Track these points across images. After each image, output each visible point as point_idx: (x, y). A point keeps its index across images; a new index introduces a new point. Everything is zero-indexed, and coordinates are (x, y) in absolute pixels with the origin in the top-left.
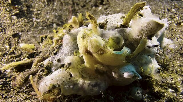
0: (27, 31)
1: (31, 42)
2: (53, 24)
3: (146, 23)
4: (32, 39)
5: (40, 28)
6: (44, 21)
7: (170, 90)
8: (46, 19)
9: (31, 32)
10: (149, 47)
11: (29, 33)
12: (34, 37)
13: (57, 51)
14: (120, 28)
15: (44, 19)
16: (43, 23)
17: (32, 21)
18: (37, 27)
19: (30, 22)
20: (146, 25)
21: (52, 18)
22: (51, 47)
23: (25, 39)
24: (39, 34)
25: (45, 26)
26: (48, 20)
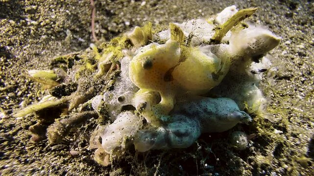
0: (21, 44)
1: (32, 64)
2: (66, 30)
3: (255, 38)
4: (33, 58)
5: (44, 37)
6: (47, 24)
7: (276, 131)
8: (51, 21)
9: (29, 45)
10: (254, 73)
11: (25, 47)
12: (37, 55)
13: (113, 84)
14: (210, 44)
15: (47, 21)
16: (48, 29)
17: (25, 24)
18: (37, 36)
19: (22, 25)
20: (254, 41)
21: (62, 19)
22: (95, 77)
23: (18, 59)
24: (43, 49)
25: (52, 35)
26: (54, 23)
